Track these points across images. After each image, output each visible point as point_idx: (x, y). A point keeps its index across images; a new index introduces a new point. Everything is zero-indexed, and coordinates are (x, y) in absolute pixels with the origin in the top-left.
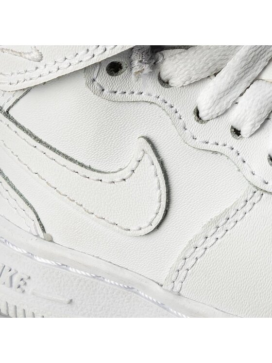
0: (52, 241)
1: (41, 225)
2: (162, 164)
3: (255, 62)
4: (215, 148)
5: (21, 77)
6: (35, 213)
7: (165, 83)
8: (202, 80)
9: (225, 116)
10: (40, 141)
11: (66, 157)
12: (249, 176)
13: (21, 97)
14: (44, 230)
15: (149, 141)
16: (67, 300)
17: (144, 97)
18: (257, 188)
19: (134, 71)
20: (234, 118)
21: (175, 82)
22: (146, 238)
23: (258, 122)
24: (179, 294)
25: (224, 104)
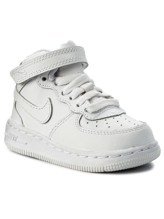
0: (24, 126)
1: (22, 122)
2: (52, 105)
3: (79, 82)
4: (65, 102)
5: (21, 79)
6: (22, 119)
7: (56, 85)
8: (65, 85)
9: (69, 94)
10: (25, 99)
11: (30, 102)
12: (71, 109)
13: (23, 88)
14: (23, 124)
16: (25, 143)
17: (50, 88)
18: (72, 111)
19: (49, 80)
20: (70, 95)
21: (58, 84)
22: (45, 124)
23: (76, 96)
24: (50, 139)
25: (69, 91)
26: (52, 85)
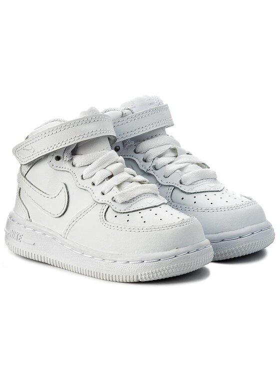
0: (31, 221)
1: (29, 215)
2: (68, 193)
3: (105, 162)
4: (85, 188)
5: (28, 159)
6: (28, 212)
7: (74, 166)
8: (85, 166)
9: (91, 178)
10: (32, 185)
11: (39, 189)
12: (94, 198)
13: (29, 170)
14: (29, 218)
15: (65, 184)
16: (33, 243)
17: (66, 170)
18: (95, 201)
19: (64, 160)
20: (93, 180)
21: (77, 165)
22: (59, 218)
23: (101, 180)
24: (66, 238)
25: (91, 174)
26: (68, 166)
